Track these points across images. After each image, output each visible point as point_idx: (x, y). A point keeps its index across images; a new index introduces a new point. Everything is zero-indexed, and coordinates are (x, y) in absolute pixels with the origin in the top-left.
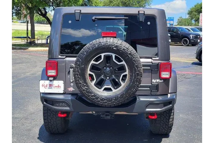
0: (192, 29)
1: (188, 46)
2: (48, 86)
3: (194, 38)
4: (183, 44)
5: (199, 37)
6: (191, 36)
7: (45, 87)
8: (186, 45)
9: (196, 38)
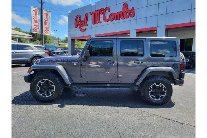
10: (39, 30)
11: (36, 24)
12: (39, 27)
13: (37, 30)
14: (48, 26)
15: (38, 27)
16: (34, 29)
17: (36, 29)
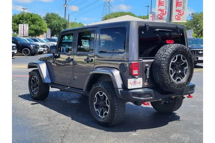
0: (27, 39)
1: (29, 55)
2: (133, 83)
3: (35, 48)
4: (24, 54)
5: (38, 47)
6: (32, 46)
7: (131, 84)
8: (27, 55)
9: (36, 48)
10: (165, 17)
11: (162, 8)
12: (167, 11)
13: (163, 16)
14: (182, 7)
15: (164, 12)
16: (159, 16)
17: (161, 15)
